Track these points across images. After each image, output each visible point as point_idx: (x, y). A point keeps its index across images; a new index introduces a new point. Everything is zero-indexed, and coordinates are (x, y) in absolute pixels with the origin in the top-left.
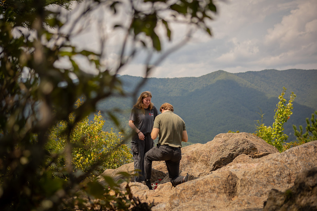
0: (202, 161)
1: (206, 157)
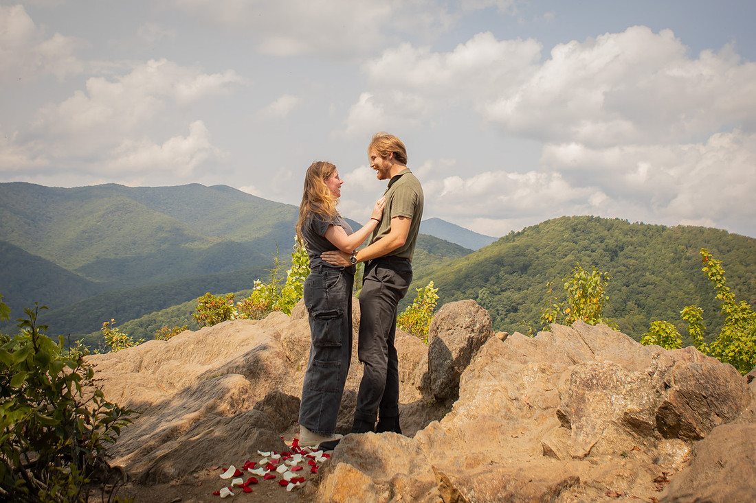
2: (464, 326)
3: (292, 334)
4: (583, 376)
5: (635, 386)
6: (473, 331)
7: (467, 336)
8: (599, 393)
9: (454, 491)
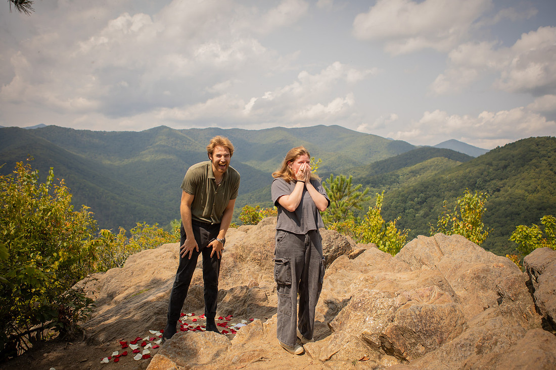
0: (254, 259)
1: (259, 255)
3: (244, 243)
4: (355, 300)
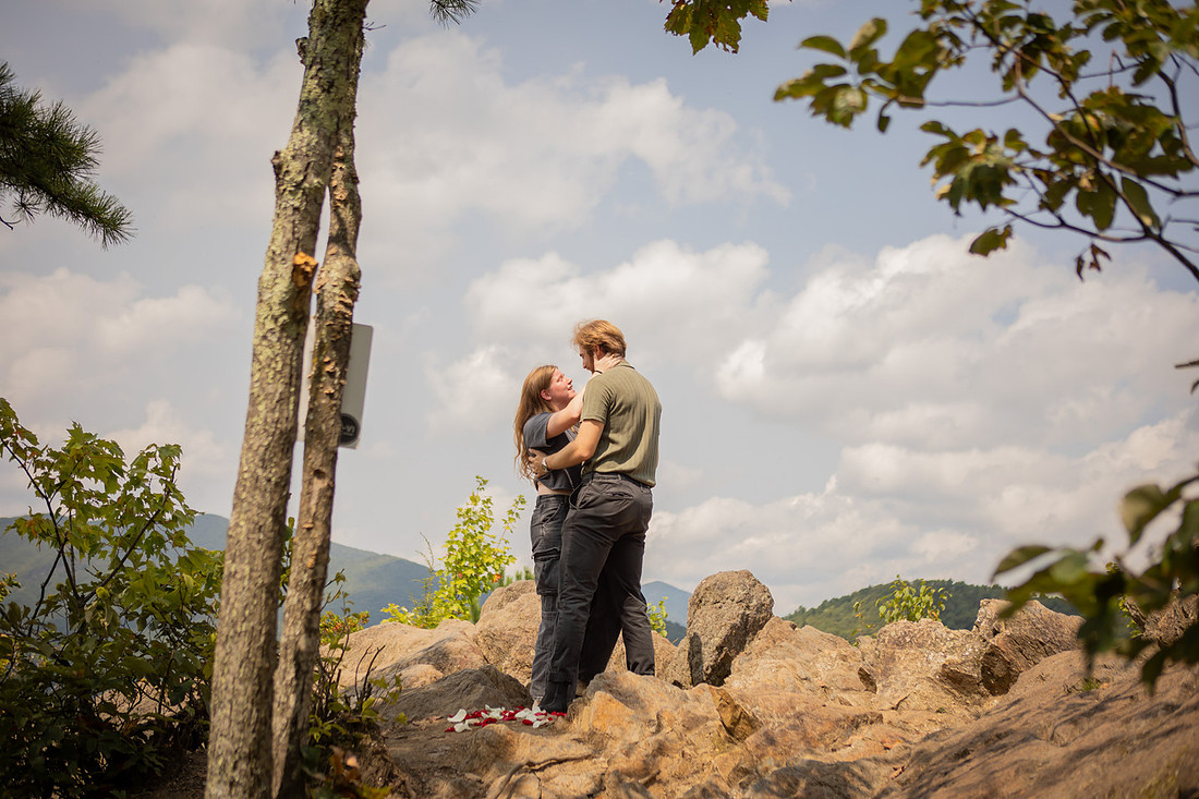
2: (736, 599)
4: (893, 634)
5: (957, 643)
6: (748, 607)
7: (741, 612)
8: (913, 651)
9: (736, 707)
